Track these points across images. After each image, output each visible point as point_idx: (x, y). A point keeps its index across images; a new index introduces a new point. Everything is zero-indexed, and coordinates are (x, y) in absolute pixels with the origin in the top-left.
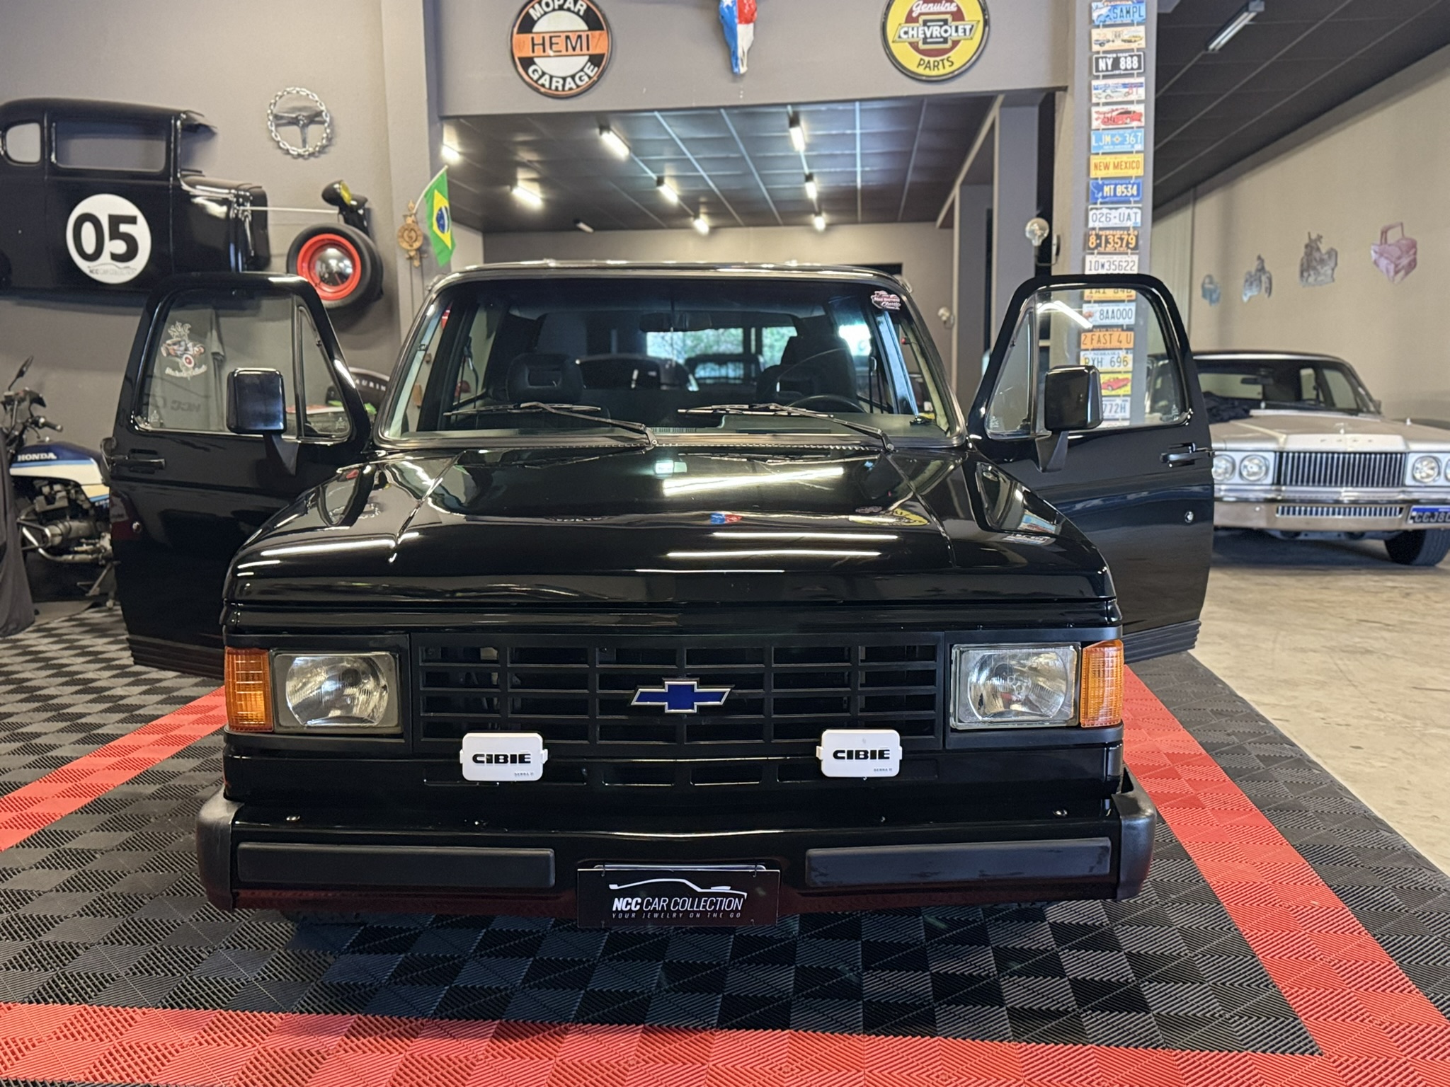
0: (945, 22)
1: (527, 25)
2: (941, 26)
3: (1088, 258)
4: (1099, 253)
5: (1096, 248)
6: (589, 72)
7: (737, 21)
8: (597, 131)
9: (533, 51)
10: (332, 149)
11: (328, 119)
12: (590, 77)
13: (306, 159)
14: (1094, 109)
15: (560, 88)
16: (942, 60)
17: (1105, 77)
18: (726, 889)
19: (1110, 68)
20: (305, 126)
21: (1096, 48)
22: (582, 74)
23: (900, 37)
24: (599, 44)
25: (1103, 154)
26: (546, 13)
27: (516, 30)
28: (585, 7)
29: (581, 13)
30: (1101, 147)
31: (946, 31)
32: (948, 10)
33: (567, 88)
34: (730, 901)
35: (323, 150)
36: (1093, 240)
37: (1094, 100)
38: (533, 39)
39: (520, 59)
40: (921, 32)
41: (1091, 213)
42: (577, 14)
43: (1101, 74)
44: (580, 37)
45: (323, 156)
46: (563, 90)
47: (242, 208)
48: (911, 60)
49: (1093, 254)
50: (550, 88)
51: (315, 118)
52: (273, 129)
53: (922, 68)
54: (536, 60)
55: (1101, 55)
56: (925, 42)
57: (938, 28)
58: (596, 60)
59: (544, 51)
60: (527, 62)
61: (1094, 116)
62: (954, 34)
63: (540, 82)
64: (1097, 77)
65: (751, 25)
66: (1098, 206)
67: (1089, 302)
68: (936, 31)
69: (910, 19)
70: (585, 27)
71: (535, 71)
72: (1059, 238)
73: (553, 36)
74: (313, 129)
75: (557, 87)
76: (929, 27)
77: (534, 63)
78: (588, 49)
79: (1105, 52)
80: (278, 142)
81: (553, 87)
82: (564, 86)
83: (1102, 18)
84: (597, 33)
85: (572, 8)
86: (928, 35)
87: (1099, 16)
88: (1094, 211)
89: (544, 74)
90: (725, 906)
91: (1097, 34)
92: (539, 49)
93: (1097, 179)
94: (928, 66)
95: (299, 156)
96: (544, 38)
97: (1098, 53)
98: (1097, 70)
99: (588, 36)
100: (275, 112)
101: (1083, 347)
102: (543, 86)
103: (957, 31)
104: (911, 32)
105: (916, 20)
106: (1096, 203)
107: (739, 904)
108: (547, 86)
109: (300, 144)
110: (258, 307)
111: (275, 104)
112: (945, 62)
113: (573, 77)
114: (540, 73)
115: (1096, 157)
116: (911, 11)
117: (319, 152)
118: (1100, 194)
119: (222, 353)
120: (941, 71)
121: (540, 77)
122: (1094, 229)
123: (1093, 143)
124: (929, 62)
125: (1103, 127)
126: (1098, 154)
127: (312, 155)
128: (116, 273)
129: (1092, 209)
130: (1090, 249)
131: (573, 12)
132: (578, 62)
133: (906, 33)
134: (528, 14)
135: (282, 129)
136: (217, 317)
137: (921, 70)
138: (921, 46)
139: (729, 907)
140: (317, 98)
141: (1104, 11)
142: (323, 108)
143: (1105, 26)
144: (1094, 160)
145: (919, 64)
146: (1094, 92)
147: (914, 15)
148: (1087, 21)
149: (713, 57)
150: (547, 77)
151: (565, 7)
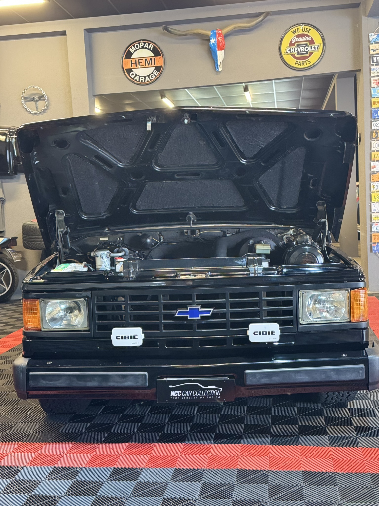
0: (306, 45)
1: (129, 55)
2: (305, 47)
3: (373, 142)
4: (377, 140)
5: (376, 138)
6: (155, 74)
7: (217, 49)
8: (160, 97)
9: (132, 66)
10: (48, 111)
11: (47, 98)
12: (155, 76)
13: (38, 115)
14: (372, 79)
15: (143, 81)
16: (306, 61)
17: (376, 65)
18: (214, 387)
19: (378, 61)
20: (37, 101)
21: (372, 53)
22: (153, 75)
23: (287, 52)
24: (159, 61)
25: (377, 97)
26: (136, 50)
27: (124, 57)
28: (153, 46)
29: (151, 49)
30: (376, 95)
31: (307, 49)
32: (307, 40)
33: (146, 81)
34: (216, 392)
35: (45, 111)
36: (374, 134)
37: (372, 75)
38: (131, 61)
39: (126, 69)
40: (296, 50)
41: (373, 123)
42: (150, 49)
43: (374, 64)
44: (151, 59)
45: (45, 114)
46: (145, 82)
47: (11, 137)
48: (292, 61)
49: (375, 140)
50: (139, 81)
51: (41, 97)
52: (24, 103)
53: (297, 65)
54: (133, 69)
55: (374, 56)
56: (298, 54)
57: (303, 48)
58: (158, 69)
59: (136, 66)
60: (129, 71)
61: (372, 81)
62: (310, 50)
63: (135, 79)
64: (373, 65)
65: (223, 51)
66: (376, 120)
67: (374, 161)
68: (302, 49)
69: (291, 44)
70: (154, 56)
71: (133, 74)
72: (360, 134)
73: (140, 59)
74: (41, 103)
75: (142, 81)
76: (299, 47)
77: (132, 71)
78: (155, 64)
79: (375, 54)
80: (26, 108)
81: (140, 81)
82: (145, 80)
83: (374, 40)
84: (158, 57)
85: (148, 48)
86: (299, 51)
87: (372, 39)
88: (374, 122)
89: (136, 75)
90: (214, 394)
91: (372, 47)
92: (134, 65)
93: (375, 108)
94: (299, 64)
95: (35, 114)
96: (136, 60)
97: (373, 54)
98: (373, 62)
99: (154, 59)
100: (24, 96)
101: (372, 181)
102: (136, 80)
103: (311, 48)
104: (292, 50)
105: (293, 45)
106: (375, 119)
107: (218, 393)
108: (138, 80)
109: (35, 109)
110: (19, 178)
111: (24, 92)
112: (307, 62)
113: (149, 76)
114: (135, 75)
115: (374, 99)
116: (291, 41)
117: (43, 112)
118: (377, 115)
119: (4, 198)
120: (306, 66)
121: (135, 77)
122: (374, 130)
123: (372, 93)
124: (300, 62)
125: (377, 86)
126: (375, 98)
127: (40, 113)
129: (373, 121)
130: (373, 138)
131: (148, 49)
132: (150, 70)
133: (290, 50)
134: (129, 50)
135: (27, 103)
136: (2, 182)
137: (296, 66)
138: (296, 55)
139: (215, 394)
140: (42, 90)
141: (375, 37)
142: (44, 94)
143: (375, 43)
144: (373, 100)
145: (296, 63)
146: (372, 71)
147: (293, 43)
148: (367, 41)
149: (207, 64)
150: (138, 77)
151: (145, 47)
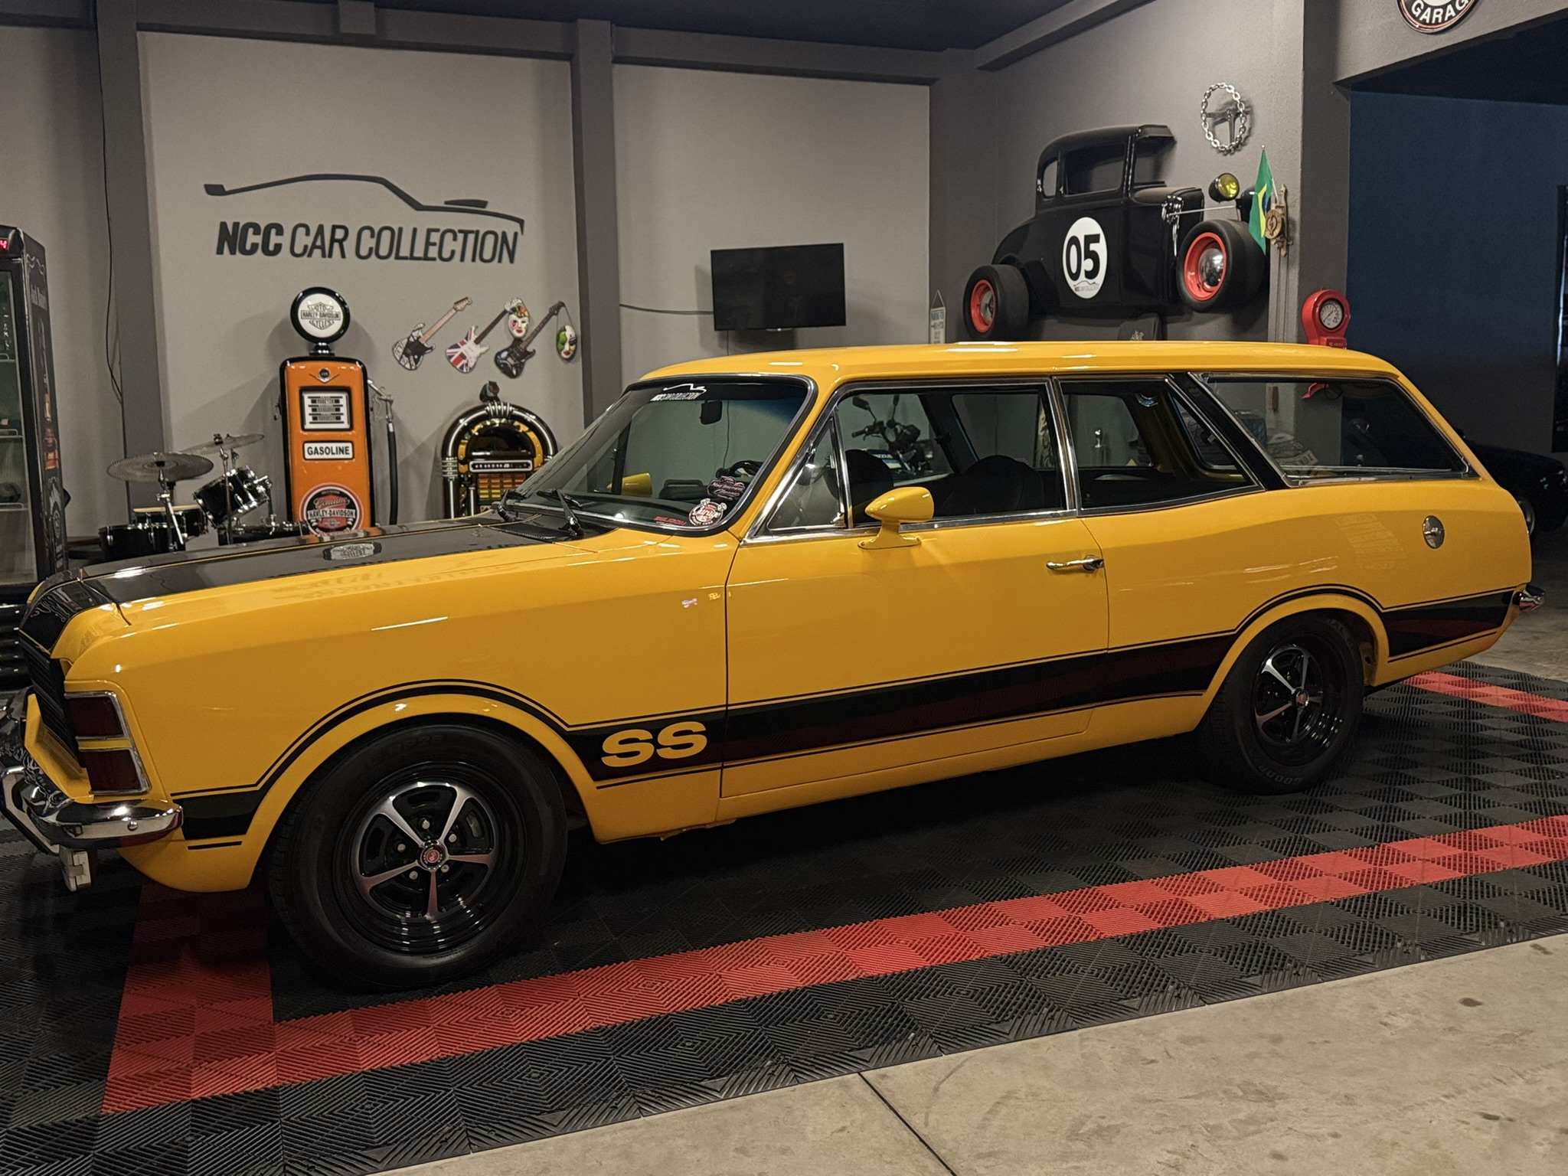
11: (1242, 110)
13: (1232, 154)
15: (1440, 20)
20: (1233, 120)
33: (1446, 18)
45: (1244, 148)
46: (1443, 21)
50: (1431, 23)
52: (1206, 129)
71: (1418, 7)
75: (1437, 19)
80: (1211, 140)
81: (1433, 22)
82: (1444, 16)
89: (1425, 7)
95: (1228, 151)
100: (1208, 111)
102: (1424, 22)
108: (1428, 21)
109: (1228, 139)
111: (1206, 103)
113: (1453, 3)
114: (1422, 7)
121: (1423, 11)
128: (1088, 290)
150: (1430, 11)
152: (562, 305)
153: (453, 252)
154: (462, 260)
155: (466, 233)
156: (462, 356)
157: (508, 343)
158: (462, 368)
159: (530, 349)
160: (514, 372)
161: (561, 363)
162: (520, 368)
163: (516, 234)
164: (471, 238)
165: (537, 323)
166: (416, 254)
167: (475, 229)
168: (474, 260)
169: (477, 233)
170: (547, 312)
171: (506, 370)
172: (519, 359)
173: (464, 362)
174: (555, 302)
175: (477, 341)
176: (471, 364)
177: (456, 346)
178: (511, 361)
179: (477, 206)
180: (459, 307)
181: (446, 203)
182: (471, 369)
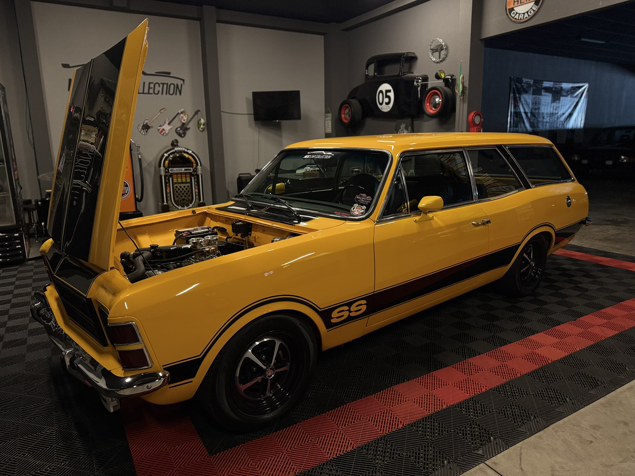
6: (534, 8)
9: (514, 5)
10: (447, 58)
11: (445, 48)
13: (439, 63)
20: (440, 51)
22: (531, 10)
33: (525, 18)
39: (509, 10)
46: (523, 19)
47: (417, 83)
51: (442, 48)
52: (430, 54)
54: (514, 8)
58: (537, 3)
59: (518, 4)
60: (511, 10)
63: (515, 18)
71: (514, 13)
75: (521, 18)
77: (514, 10)
80: (432, 59)
81: (520, 19)
82: (524, 17)
89: (517, 13)
92: (516, 4)
100: (432, 47)
102: (516, 19)
108: (517, 19)
109: (438, 58)
111: (431, 45)
113: (527, 12)
114: (515, 13)
117: (443, 60)
121: (515, 15)
128: (386, 109)
132: (530, 5)
135: (433, 54)
136: (412, 121)
150: (518, 15)
152: (198, 111)
153: (159, 91)
154: (162, 94)
155: (163, 84)
156: (163, 130)
157: (180, 125)
158: (163, 134)
159: (188, 127)
160: (183, 135)
161: (199, 132)
162: (185, 134)
163: (182, 85)
164: (165, 86)
165: (190, 117)
166: (145, 92)
167: (166, 82)
168: (166, 94)
169: (167, 84)
170: (194, 113)
171: (180, 135)
172: (184, 131)
173: (164, 132)
174: (196, 110)
175: (169, 124)
176: (167, 133)
177: (161, 126)
178: (181, 131)
179: (167, 74)
180: (162, 111)
181: (156, 73)
182: (167, 134)
